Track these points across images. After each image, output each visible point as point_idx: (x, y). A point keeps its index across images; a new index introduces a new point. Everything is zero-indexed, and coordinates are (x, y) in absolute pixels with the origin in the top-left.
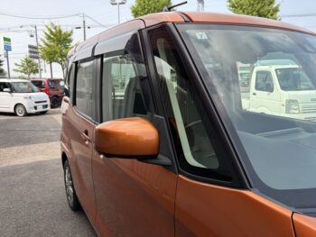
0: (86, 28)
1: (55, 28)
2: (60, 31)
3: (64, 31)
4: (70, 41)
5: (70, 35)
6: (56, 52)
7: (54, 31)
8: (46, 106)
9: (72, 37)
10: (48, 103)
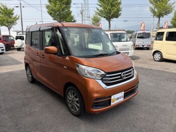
0: (22, 7)
1: (3, 6)
2: (7, 8)
3: (9, 8)
4: (13, 14)
5: (12, 11)
6: (4, 20)
7: (3, 8)
8: (3, 50)
9: (14, 12)
10: (4, 48)
